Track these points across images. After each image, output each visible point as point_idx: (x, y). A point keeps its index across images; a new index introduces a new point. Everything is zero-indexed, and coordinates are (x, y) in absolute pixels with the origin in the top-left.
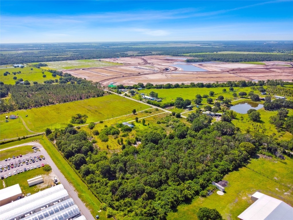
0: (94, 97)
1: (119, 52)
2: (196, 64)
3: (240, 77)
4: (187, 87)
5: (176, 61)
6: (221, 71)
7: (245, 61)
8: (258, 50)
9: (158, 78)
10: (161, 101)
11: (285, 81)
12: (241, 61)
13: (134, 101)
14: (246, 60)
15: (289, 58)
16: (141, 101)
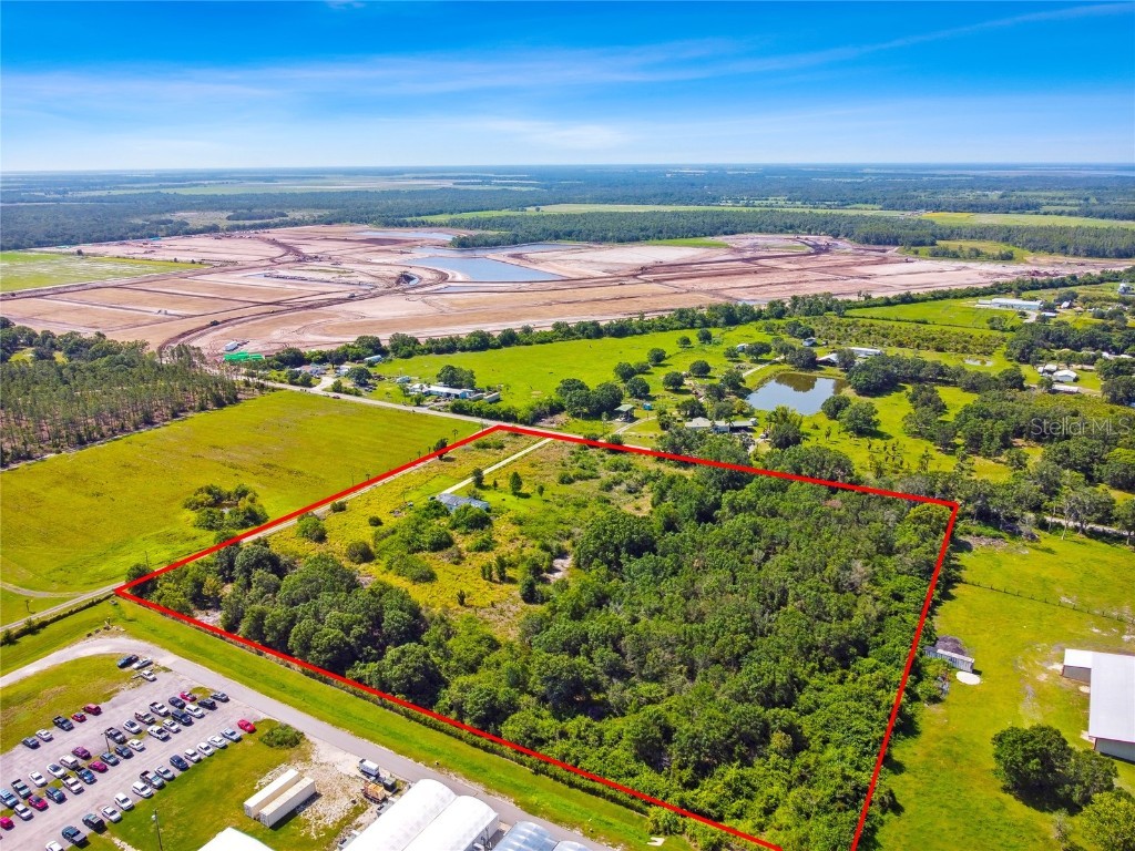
0: (203, 408)
1: (137, 214)
2: (501, 255)
3: (688, 291)
4: (545, 340)
5: (412, 244)
6: (605, 275)
7: (659, 239)
8: (666, 198)
9: (404, 313)
10: (498, 400)
11: (840, 299)
12: (647, 238)
13: (392, 409)
14: (661, 232)
15: (785, 223)
16: (418, 405)
